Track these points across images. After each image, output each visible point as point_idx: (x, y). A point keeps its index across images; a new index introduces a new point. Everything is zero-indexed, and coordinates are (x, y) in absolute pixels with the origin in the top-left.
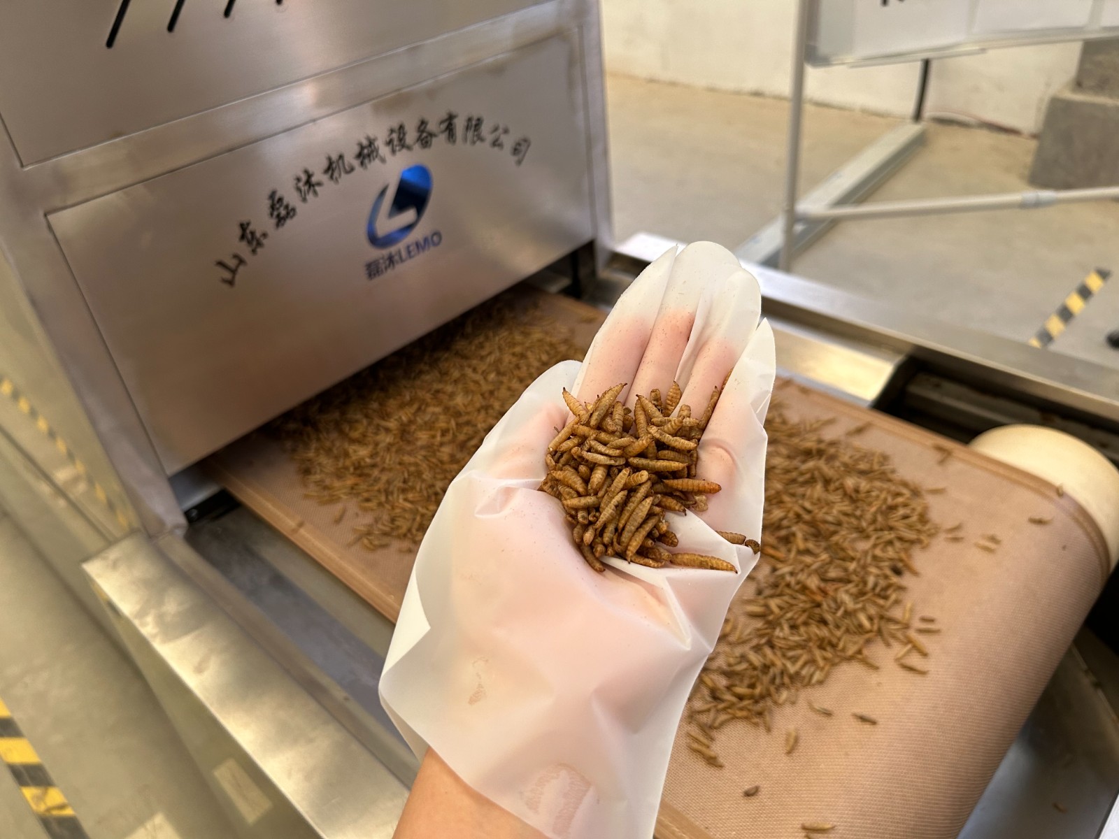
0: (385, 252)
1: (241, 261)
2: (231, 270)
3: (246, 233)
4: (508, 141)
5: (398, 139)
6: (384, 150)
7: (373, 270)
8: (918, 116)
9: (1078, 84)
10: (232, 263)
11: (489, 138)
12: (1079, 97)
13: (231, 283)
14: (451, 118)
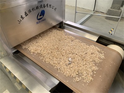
0: (39, 21)
1: (21, 21)
2: (20, 22)
3: (22, 17)
4: (54, 8)
5: (41, 6)
6: (39, 8)
7: (37, 23)
8: (94, 11)
9: (111, 8)
10: (20, 21)
11: (52, 7)
12: (111, 9)
13: (20, 23)
14: (48, 4)
